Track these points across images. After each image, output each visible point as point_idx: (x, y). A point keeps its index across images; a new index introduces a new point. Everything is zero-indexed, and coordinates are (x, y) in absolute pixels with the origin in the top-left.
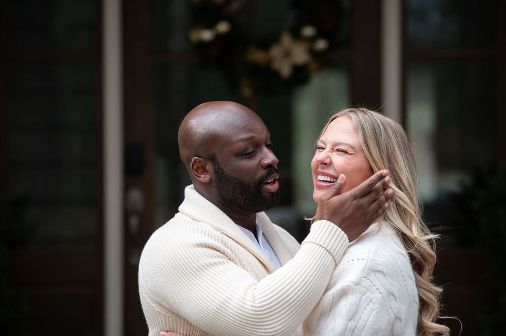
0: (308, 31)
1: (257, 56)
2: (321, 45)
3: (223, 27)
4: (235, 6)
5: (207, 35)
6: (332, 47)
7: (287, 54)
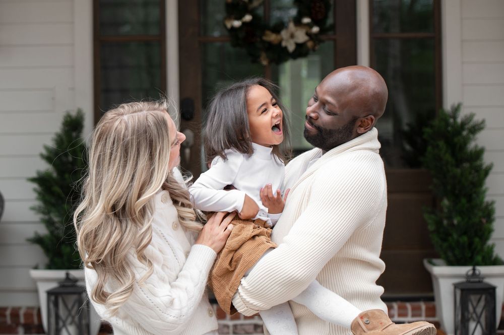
0: (306, 20)
1: (272, 37)
2: (315, 29)
3: (248, 18)
4: (255, 4)
5: (237, 24)
6: (322, 31)
7: (292, 36)
